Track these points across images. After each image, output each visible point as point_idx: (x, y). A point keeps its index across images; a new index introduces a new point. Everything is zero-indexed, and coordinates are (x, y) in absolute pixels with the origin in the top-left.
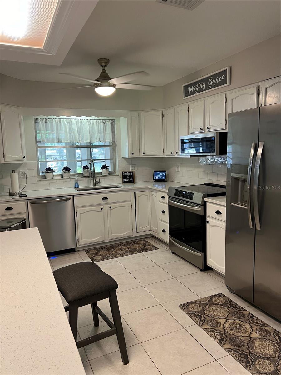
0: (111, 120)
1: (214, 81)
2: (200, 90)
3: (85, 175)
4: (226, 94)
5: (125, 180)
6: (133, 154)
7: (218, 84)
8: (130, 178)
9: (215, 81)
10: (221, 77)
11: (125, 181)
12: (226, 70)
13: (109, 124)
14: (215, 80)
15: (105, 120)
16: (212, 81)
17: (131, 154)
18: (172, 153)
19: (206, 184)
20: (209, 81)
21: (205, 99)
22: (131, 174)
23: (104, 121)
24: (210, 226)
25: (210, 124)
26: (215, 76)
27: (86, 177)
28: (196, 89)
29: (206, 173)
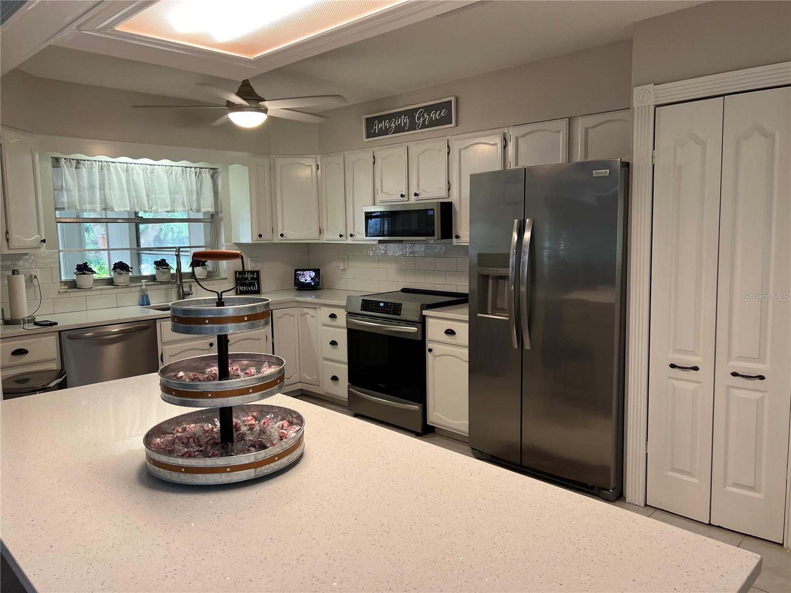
0: (211, 169)
1: (426, 116)
2: (399, 129)
3: (159, 279)
4: (448, 141)
5: (241, 288)
6: (260, 236)
7: (433, 123)
8: (253, 284)
9: (428, 117)
10: (439, 112)
11: (241, 291)
12: (451, 101)
13: (207, 176)
14: (429, 115)
15: (201, 168)
16: (424, 117)
17: (256, 237)
18: (341, 236)
19: (404, 290)
20: (417, 116)
21: (407, 145)
22: (255, 276)
23: (198, 172)
24: (435, 356)
25: (418, 189)
26: (428, 109)
27: (162, 283)
28: (390, 127)
29: (403, 271)
